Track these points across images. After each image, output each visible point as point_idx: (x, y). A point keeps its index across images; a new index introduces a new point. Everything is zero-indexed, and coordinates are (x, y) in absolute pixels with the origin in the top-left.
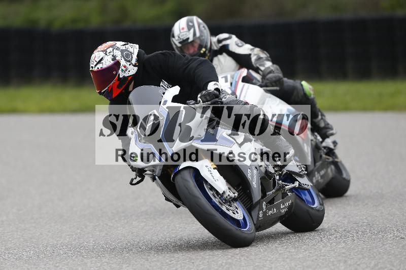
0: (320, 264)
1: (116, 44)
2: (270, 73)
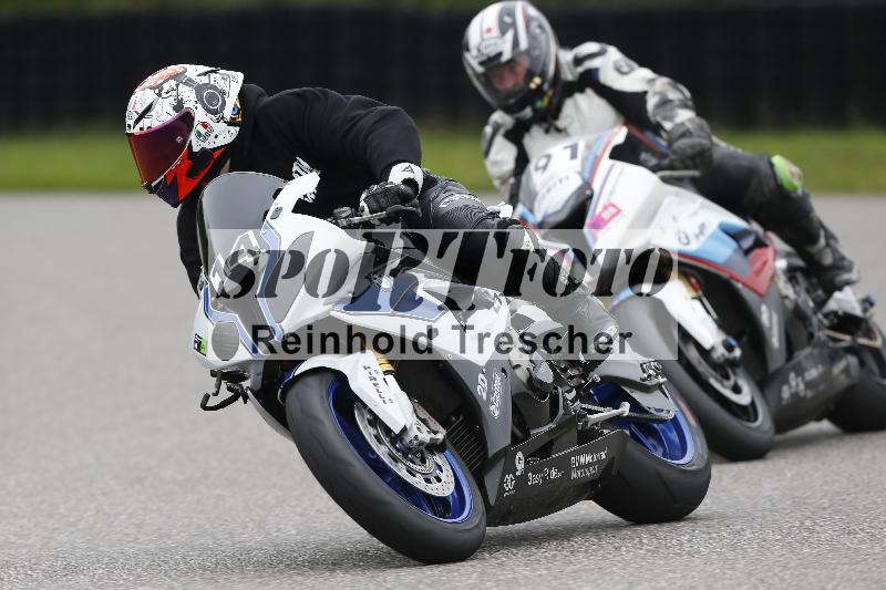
1: (186, 71)
2: (683, 135)
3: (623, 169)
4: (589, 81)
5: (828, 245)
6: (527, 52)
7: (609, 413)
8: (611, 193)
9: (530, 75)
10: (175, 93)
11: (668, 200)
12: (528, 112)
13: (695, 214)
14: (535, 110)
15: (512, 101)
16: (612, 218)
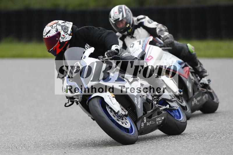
0: (221, 146)
1: (58, 22)
2: (167, 39)
3: (153, 47)
4: (141, 25)
5: (200, 66)
6: (126, 18)
7: (164, 107)
8: (150, 53)
9: (127, 23)
10: (56, 27)
11: (164, 55)
12: (126, 33)
13: (171, 58)
14: (128, 32)
15: (122, 30)
16: (151, 59)
